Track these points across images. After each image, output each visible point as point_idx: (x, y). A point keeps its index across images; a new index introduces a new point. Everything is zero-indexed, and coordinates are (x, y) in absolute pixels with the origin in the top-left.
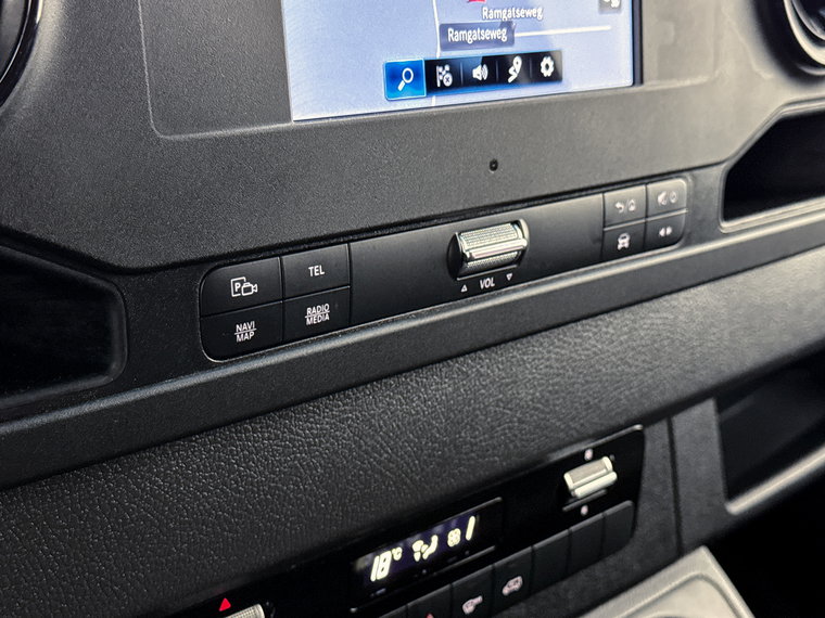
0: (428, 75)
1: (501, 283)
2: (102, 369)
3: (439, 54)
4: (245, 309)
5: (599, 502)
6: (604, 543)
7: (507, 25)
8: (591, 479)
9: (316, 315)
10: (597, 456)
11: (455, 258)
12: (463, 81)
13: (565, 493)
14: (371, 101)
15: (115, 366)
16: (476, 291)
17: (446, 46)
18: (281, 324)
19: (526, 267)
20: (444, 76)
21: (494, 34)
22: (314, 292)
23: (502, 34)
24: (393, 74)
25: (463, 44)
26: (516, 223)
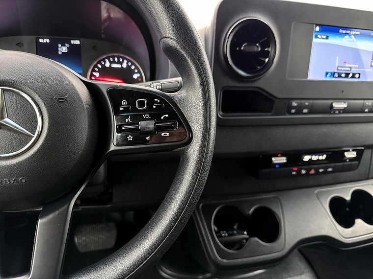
0: (333, 75)
1: (339, 113)
2: (270, 112)
3: (336, 71)
4: (294, 107)
5: (351, 160)
6: (350, 168)
7: (351, 68)
8: (351, 154)
9: (305, 111)
10: (353, 150)
11: (332, 107)
12: (340, 76)
13: (344, 156)
14: (322, 77)
15: (273, 111)
16: (334, 113)
17: (338, 70)
18: (299, 111)
19: (345, 111)
20: (336, 75)
21: (347, 69)
22: (306, 107)
23: (349, 69)
24: (327, 74)
25: (341, 70)
26: (345, 102)
